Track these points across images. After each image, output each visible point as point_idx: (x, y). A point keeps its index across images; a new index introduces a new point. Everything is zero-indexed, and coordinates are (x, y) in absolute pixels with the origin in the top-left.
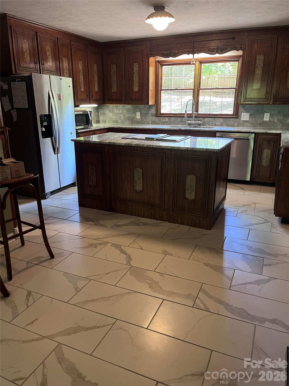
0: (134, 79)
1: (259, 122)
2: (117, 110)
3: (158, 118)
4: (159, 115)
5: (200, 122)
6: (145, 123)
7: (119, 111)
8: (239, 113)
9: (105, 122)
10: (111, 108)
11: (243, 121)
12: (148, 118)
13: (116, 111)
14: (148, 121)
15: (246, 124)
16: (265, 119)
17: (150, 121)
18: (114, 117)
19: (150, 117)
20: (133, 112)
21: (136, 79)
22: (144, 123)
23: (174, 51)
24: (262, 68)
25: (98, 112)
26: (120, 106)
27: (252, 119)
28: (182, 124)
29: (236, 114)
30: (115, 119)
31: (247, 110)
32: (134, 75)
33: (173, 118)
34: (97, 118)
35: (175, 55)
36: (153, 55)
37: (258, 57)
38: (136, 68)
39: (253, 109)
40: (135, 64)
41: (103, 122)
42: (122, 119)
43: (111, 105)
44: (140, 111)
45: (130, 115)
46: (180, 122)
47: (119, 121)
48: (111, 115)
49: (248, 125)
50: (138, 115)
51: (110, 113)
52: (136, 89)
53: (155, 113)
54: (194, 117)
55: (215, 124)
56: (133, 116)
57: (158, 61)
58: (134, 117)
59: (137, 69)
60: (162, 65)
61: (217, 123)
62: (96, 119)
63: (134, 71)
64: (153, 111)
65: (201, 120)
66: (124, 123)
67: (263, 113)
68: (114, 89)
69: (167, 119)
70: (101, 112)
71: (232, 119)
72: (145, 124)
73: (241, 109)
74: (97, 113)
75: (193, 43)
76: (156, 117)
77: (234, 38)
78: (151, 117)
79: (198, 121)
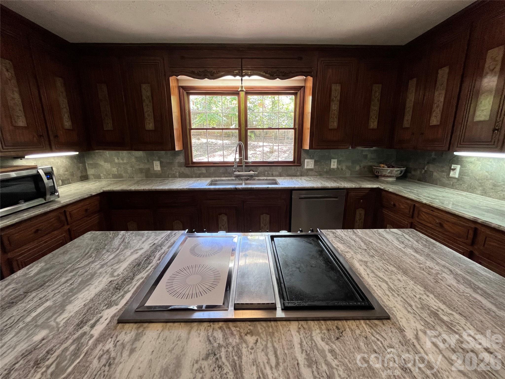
0: (145, 110)
1: (325, 170)
2: (118, 159)
3: (189, 168)
4: (191, 165)
5: (252, 173)
6: (170, 176)
7: (122, 160)
8: (302, 160)
9: (98, 177)
10: (108, 155)
11: (306, 169)
12: (173, 169)
13: (116, 161)
14: (174, 173)
15: (310, 173)
16: (332, 167)
17: (178, 173)
18: (115, 169)
19: (177, 168)
20: (148, 161)
21: (148, 110)
22: (168, 175)
23: (212, 69)
24: (339, 103)
25: (84, 163)
26: (124, 153)
27: (317, 167)
28: (226, 175)
29: (298, 161)
30: (116, 173)
31: (312, 156)
32: (144, 104)
33: (213, 168)
34: (82, 173)
35: (213, 76)
36: (176, 73)
37: (334, 87)
38: (146, 91)
39: (318, 154)
40: (144, 86)
41: (95, 178)
42: (129, 171)
43: (107, 152)
44: (159, 160)
45: (142, 166)
46: (224, 173)
47: (124, 175)
48: (109, 165)
49: (313, 174)
50: (157, 166)
51: (106, 164)
52: (150, 125)
53: (184, 161)
54: (244, 167)
55: (272, 174)
56: (147, 166)
57: (183, 87)
58: (149, 168)
59: (149, 94)
60: (189, 94)
61: (274, 173)
62: (80, 175)
63: (144, 98)
64: (181, 159)
65: (253, 170)
66: (133, 178)
67: (330, 159)
68: (108, 125)
69: (204, 170)
70: (89, 162)
71: (293, 167)
72: (168, 177)
73: (303, 155)
74: (81, 165)
75: (240, 60)
76: (187, 167)
77: (300, 58)
78: (179, 168)
79: (249, 172)
